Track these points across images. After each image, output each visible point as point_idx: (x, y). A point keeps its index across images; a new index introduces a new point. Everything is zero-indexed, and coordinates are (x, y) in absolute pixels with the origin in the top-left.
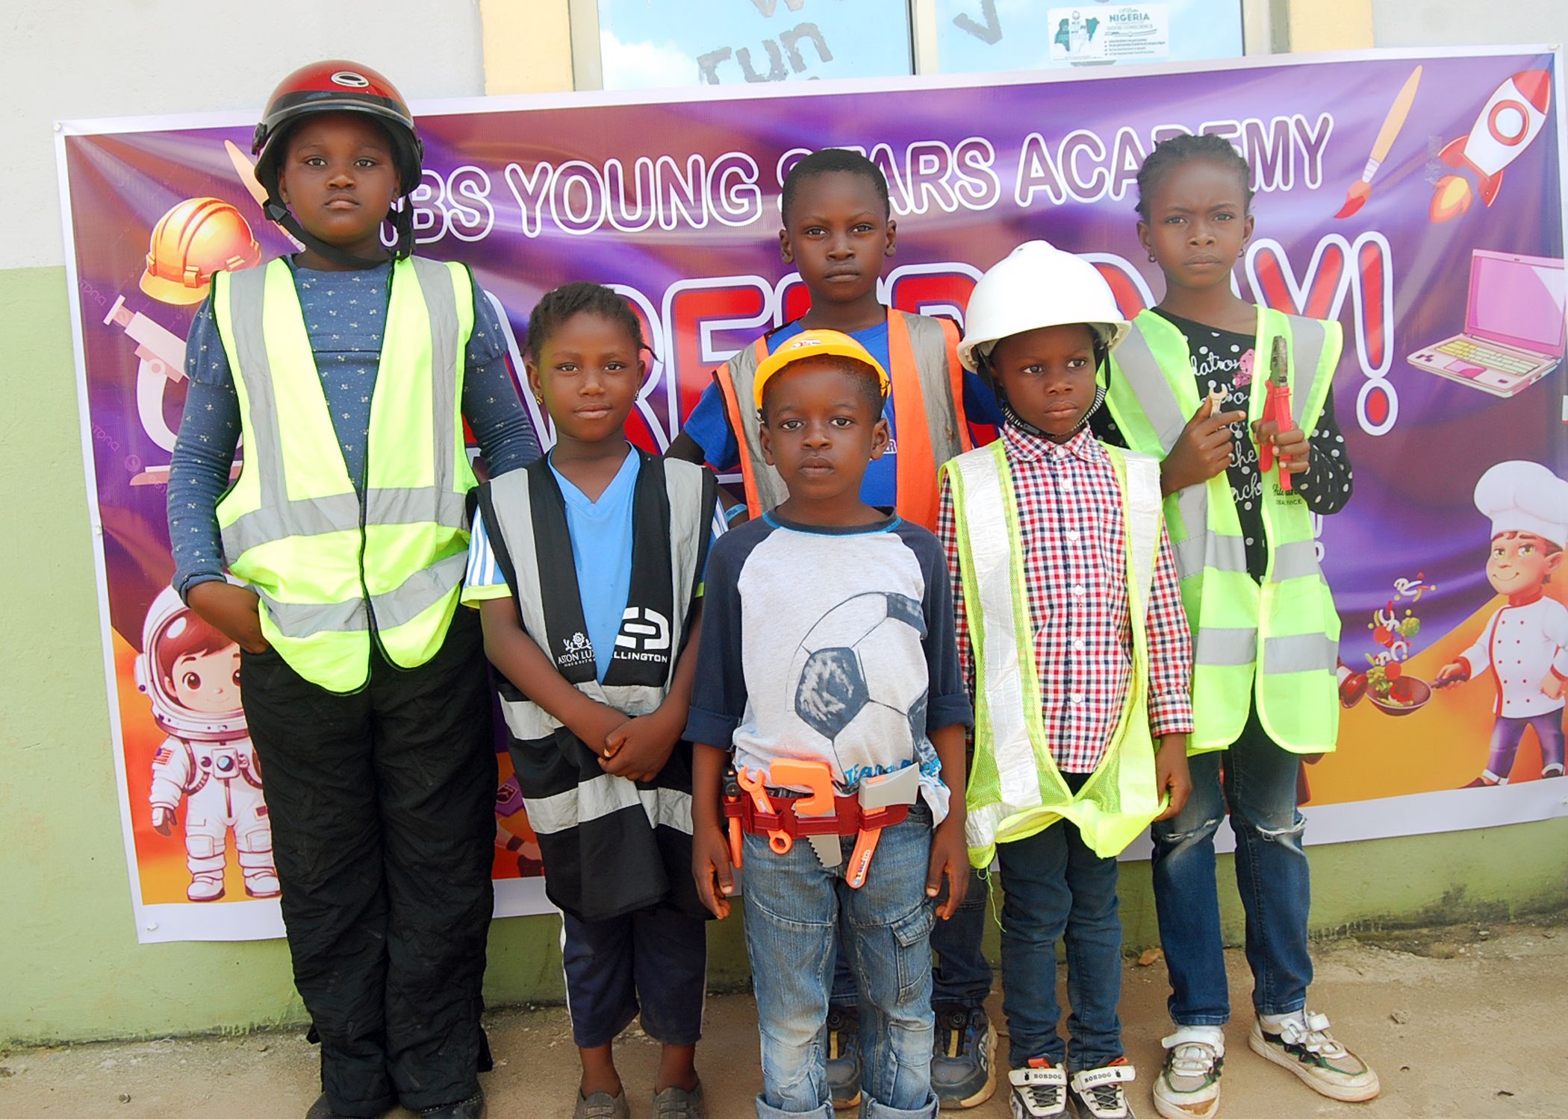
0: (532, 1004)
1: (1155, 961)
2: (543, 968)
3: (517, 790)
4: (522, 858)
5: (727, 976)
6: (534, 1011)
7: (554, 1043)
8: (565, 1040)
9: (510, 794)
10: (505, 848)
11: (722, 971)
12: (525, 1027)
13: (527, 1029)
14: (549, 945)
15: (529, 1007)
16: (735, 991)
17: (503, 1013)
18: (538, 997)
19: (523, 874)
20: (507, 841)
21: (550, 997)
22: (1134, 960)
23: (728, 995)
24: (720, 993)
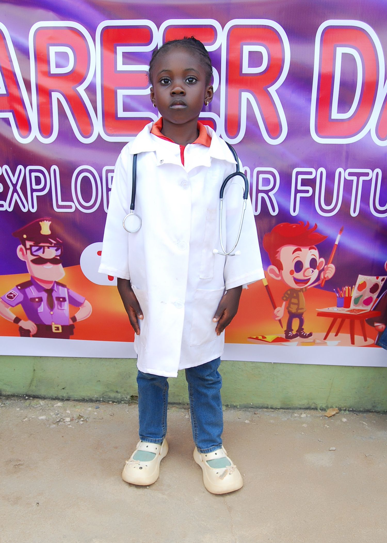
0: (27, 395)
1: (334, 415)
2: (32, 380)
3: (17, 294)
4: (21, 328)
5: (120, 395)
6: (27, 399)
7: (26, 419)
8: (32, 418)
9: (14, 296)
10: (13, 322)
11: (117, 392)
12: (18, 408)
13: (18, 409)
14: (34, 370)
15: (25, 397)
16: (123, 402)
17: (13, 398)
18: (30, 393)
19: (21, 336)
20: (13, 319)
21: (34, 394)
22: (323, 412)
23: (119, 404)
24: (115, 402)
